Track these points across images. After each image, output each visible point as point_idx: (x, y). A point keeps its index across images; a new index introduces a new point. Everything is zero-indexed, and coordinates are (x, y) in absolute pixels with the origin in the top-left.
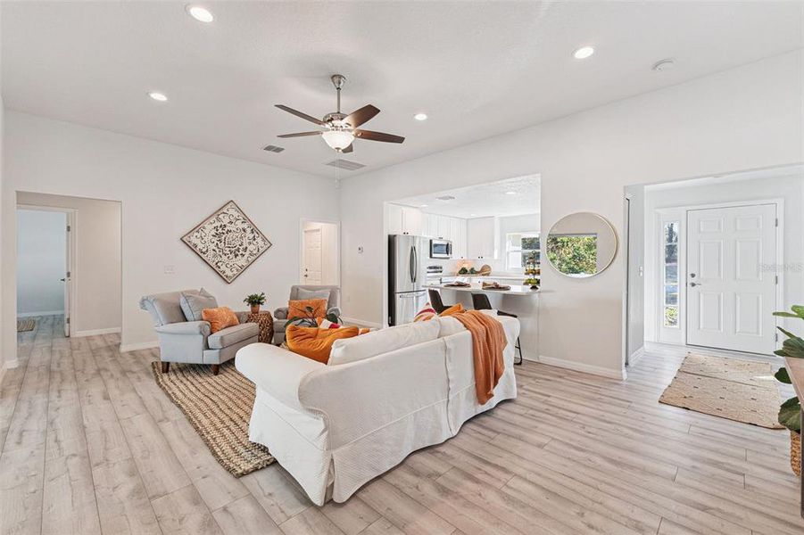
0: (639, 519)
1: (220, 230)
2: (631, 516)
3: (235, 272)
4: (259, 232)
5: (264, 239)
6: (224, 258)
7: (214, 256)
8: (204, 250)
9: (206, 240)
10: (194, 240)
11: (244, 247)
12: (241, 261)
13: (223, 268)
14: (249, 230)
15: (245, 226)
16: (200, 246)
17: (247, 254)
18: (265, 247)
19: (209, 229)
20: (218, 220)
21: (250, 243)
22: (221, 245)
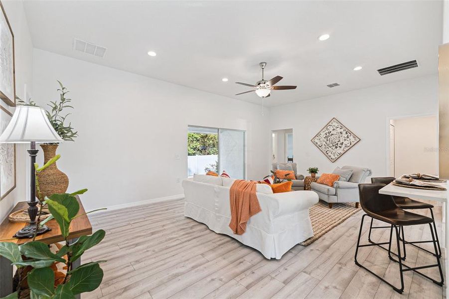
0: (141, 263)
1: (328, 135)
2: (143, 263)
3: (336, 156)
4: (351, 133)
5: (355, 137)
6: (330, 149)
7: (325, 148)
8: (320, 145)
9: (322, 140)
10: (316, 141)
11: (341, 142)
12: (340, 151)
13: (330, 154)
14: (344, 132)
15: (342, 130)
16: (319, 143)
17: (343, 146)
18: (356, 142)
19: (323, 135)
20: (327, 129)
21: (345, 140)
22: (328, 142)
